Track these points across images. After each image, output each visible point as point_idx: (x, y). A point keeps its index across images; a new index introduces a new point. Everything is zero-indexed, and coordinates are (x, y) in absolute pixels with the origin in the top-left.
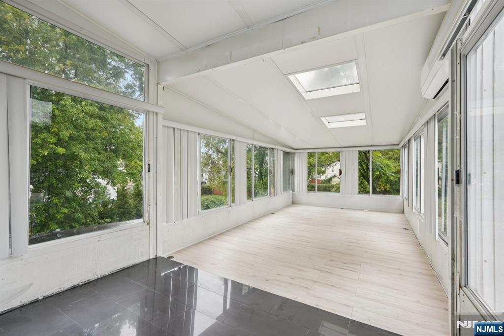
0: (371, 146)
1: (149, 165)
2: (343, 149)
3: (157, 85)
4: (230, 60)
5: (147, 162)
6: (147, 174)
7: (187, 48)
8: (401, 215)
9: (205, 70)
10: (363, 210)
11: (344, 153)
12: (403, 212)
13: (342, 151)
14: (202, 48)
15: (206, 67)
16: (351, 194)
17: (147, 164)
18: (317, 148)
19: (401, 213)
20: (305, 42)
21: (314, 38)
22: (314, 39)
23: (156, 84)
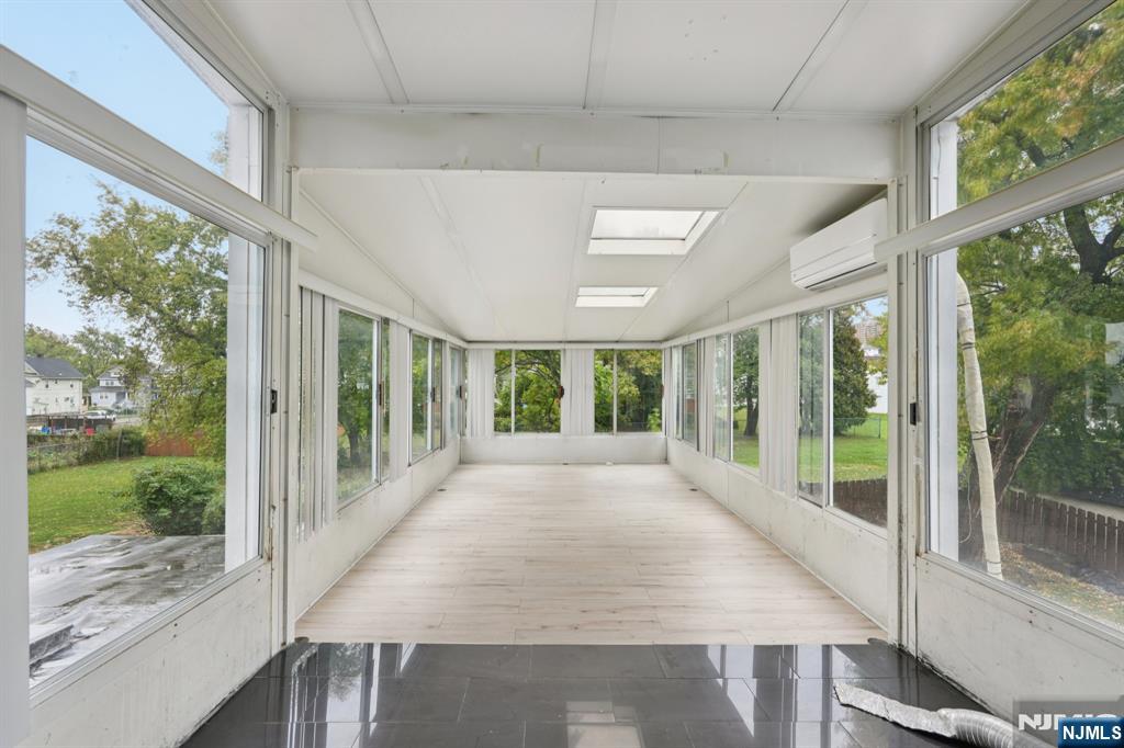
0: (617, 342)
1: (274, 393)
2: (568, 346)
3: (290, 172)
4: (535, 164)
5: (268, 385)
6: (268, 419)
7: (408, 102)
8: (663, 468)
9: (462, 168)
10: (605, 464)
11: (568, 353)
12: (666, 461)
13: (565, 350)
14: (455, 114)
15: (466, 162)
16: (582, 434)
17: (269, 391)
18: (515, 342)
19: (660, 463)
20: (700, 172)
21: (717, 169)
22: (716, 171)
23: (286, 168)
